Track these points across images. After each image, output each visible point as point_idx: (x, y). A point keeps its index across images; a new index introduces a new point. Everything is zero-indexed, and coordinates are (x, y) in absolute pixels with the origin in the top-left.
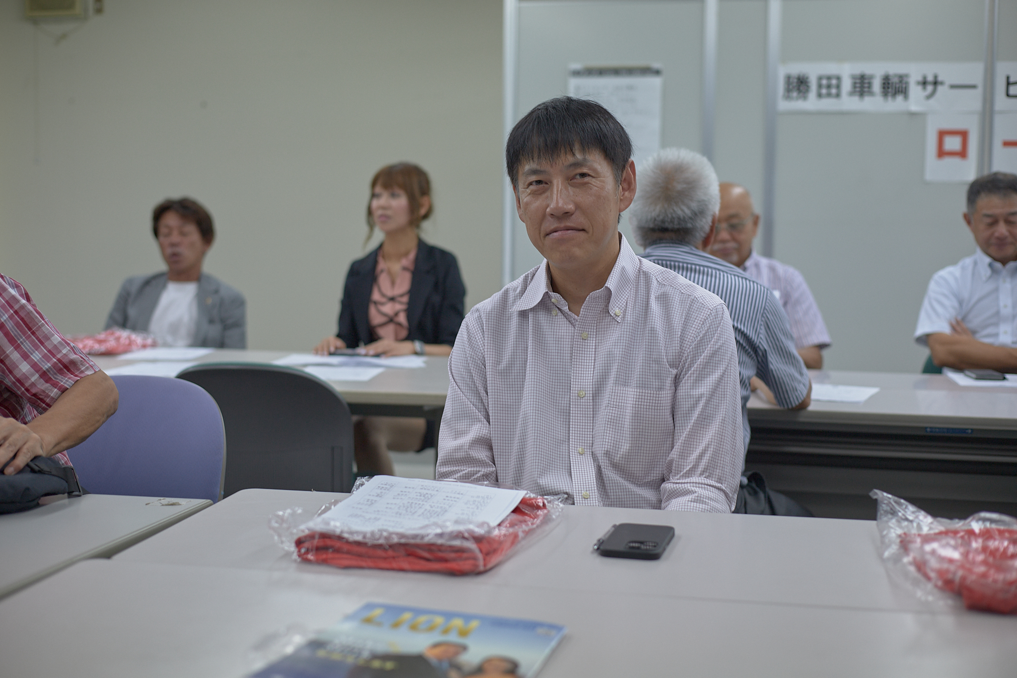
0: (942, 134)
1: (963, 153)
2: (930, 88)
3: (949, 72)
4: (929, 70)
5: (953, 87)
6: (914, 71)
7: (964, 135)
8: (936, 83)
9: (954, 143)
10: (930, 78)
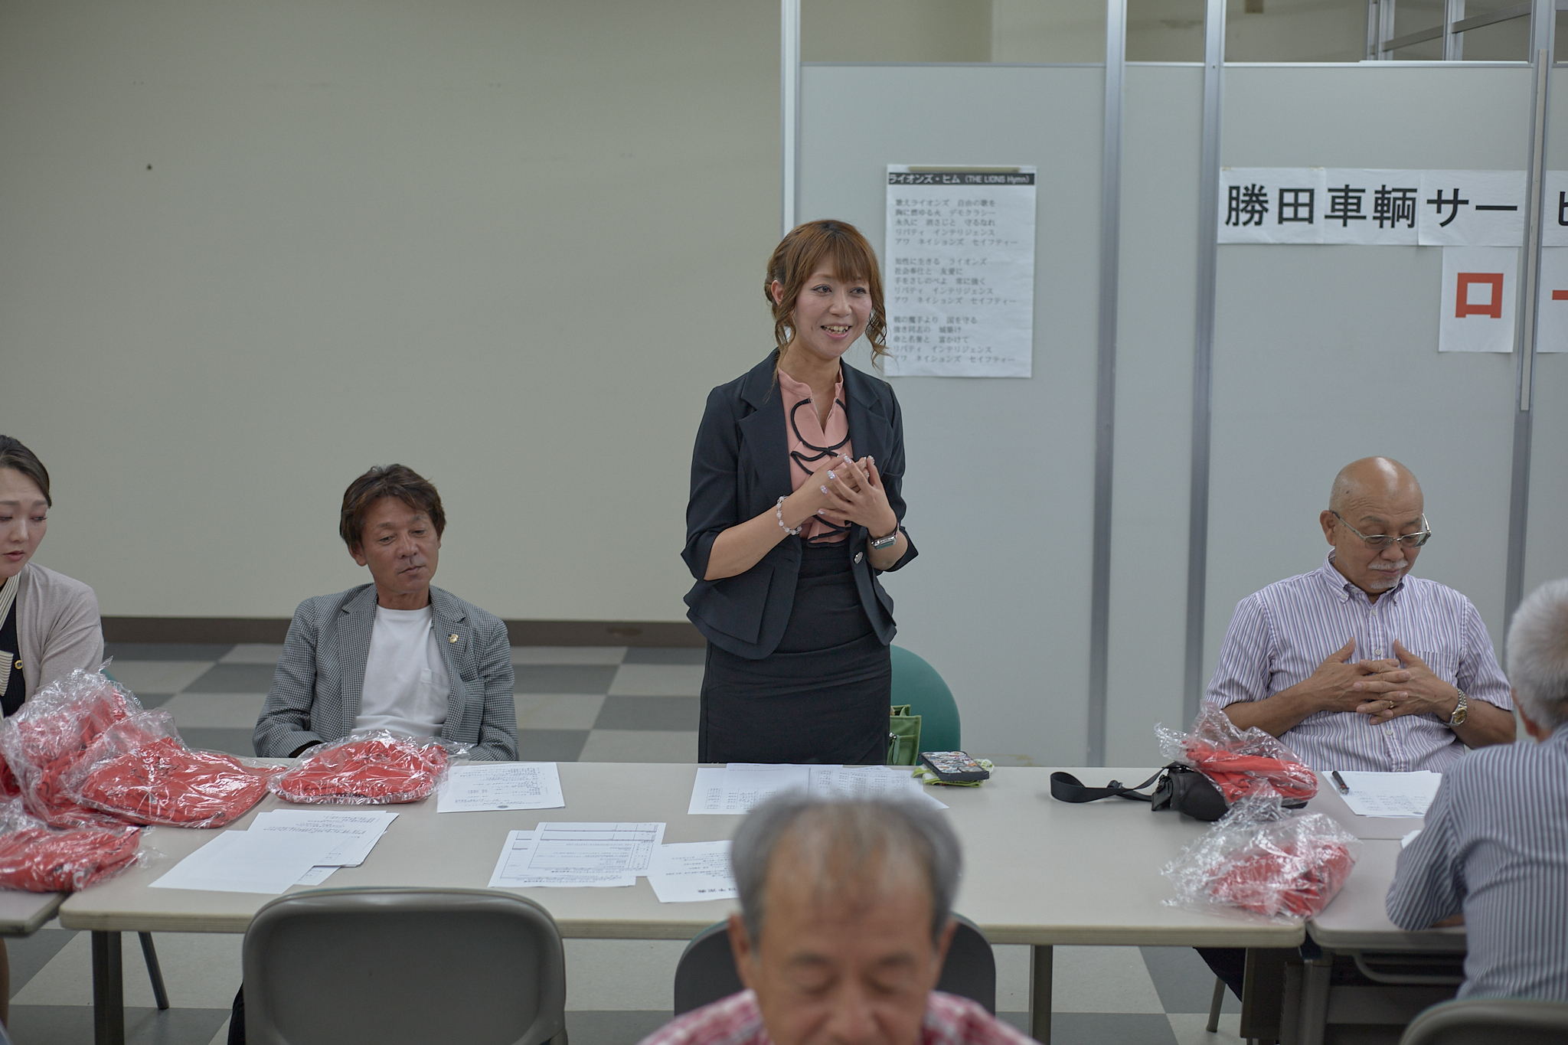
2: (1447, 209)
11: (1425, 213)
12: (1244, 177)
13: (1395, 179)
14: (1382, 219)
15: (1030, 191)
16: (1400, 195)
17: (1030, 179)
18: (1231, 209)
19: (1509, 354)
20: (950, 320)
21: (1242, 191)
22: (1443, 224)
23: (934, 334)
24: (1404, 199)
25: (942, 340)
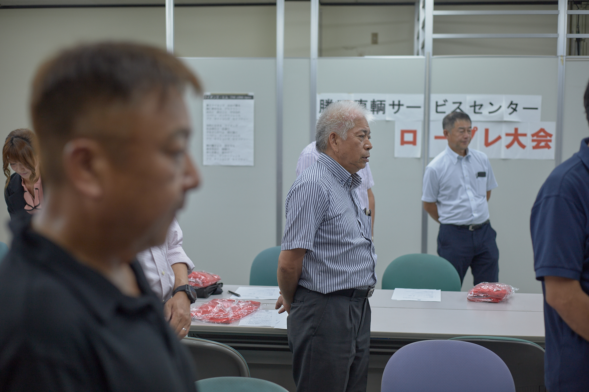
0: (403, 132)
1: (414, 143)
2: (396, 108)
3: (407, 99)
4: (396, 98)
5: (408, 107)
6: (388, 99)
7: (414, 132)
8: (399, 105)
9: (409, 137)
10: (396, 103)
11: (389, 109)
12: (326, 96)
13: (378, 97)
14: (373, 111)
15: (251, 102)
16: (379, 103)
17: (252, 97)
18: (321, 108)
19: (419, 159)
20: (226, 146)
21: (325, 101)
22: (395, 113)
23: (220, 150)
24: (381, 104)
25: (223, 153)
